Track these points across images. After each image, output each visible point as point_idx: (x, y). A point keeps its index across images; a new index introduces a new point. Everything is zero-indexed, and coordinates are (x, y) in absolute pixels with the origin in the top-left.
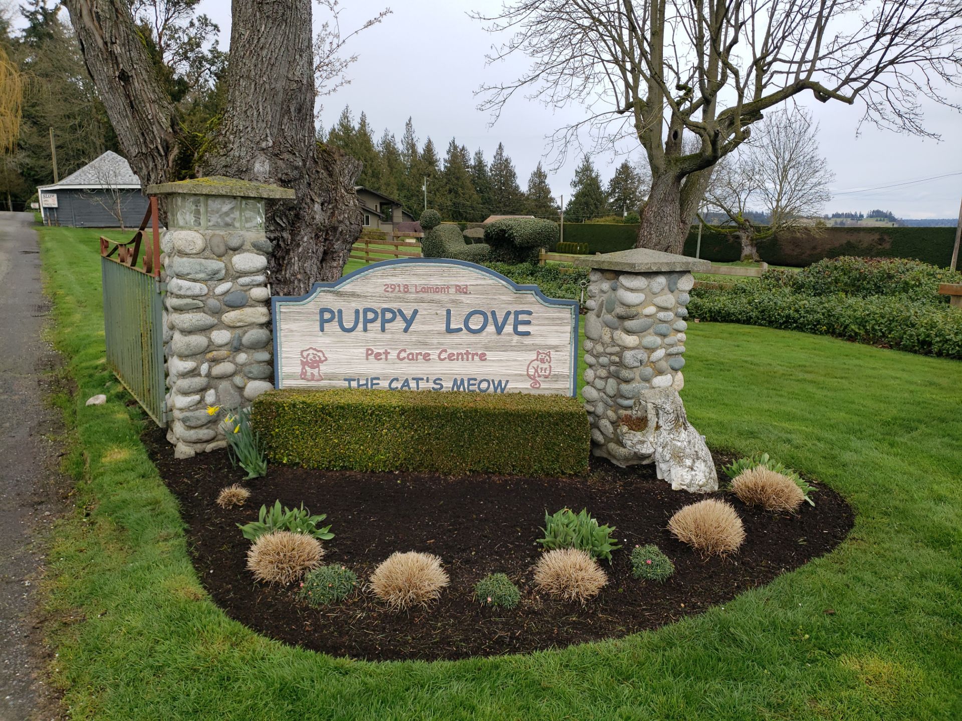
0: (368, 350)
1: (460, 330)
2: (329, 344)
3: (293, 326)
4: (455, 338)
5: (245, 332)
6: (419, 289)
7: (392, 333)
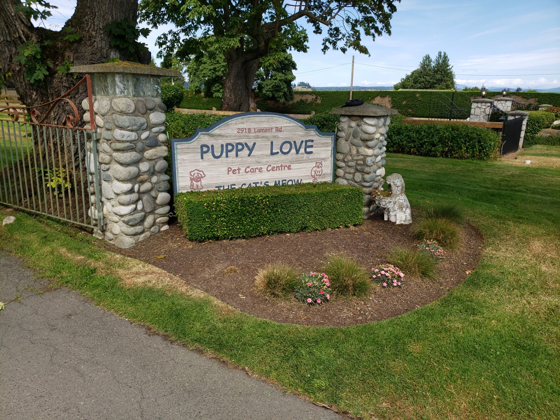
0: (229, 168)
1: (278, 153)
2: (206, 166)
3: (185, 157)
4: (275, 158)
5: (157, 162)
6: (256, 130)
7: (241, 157)
